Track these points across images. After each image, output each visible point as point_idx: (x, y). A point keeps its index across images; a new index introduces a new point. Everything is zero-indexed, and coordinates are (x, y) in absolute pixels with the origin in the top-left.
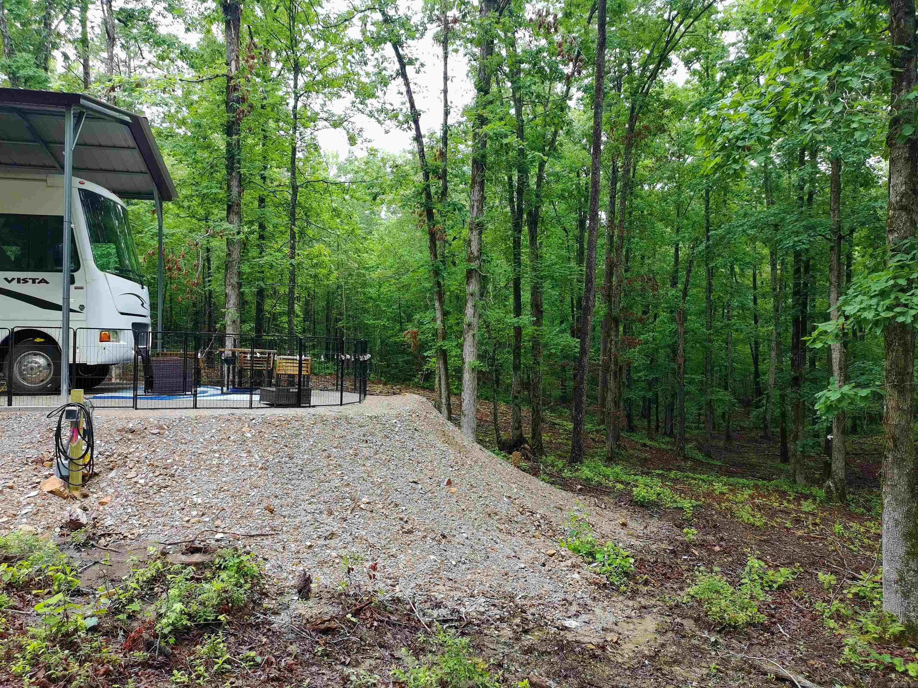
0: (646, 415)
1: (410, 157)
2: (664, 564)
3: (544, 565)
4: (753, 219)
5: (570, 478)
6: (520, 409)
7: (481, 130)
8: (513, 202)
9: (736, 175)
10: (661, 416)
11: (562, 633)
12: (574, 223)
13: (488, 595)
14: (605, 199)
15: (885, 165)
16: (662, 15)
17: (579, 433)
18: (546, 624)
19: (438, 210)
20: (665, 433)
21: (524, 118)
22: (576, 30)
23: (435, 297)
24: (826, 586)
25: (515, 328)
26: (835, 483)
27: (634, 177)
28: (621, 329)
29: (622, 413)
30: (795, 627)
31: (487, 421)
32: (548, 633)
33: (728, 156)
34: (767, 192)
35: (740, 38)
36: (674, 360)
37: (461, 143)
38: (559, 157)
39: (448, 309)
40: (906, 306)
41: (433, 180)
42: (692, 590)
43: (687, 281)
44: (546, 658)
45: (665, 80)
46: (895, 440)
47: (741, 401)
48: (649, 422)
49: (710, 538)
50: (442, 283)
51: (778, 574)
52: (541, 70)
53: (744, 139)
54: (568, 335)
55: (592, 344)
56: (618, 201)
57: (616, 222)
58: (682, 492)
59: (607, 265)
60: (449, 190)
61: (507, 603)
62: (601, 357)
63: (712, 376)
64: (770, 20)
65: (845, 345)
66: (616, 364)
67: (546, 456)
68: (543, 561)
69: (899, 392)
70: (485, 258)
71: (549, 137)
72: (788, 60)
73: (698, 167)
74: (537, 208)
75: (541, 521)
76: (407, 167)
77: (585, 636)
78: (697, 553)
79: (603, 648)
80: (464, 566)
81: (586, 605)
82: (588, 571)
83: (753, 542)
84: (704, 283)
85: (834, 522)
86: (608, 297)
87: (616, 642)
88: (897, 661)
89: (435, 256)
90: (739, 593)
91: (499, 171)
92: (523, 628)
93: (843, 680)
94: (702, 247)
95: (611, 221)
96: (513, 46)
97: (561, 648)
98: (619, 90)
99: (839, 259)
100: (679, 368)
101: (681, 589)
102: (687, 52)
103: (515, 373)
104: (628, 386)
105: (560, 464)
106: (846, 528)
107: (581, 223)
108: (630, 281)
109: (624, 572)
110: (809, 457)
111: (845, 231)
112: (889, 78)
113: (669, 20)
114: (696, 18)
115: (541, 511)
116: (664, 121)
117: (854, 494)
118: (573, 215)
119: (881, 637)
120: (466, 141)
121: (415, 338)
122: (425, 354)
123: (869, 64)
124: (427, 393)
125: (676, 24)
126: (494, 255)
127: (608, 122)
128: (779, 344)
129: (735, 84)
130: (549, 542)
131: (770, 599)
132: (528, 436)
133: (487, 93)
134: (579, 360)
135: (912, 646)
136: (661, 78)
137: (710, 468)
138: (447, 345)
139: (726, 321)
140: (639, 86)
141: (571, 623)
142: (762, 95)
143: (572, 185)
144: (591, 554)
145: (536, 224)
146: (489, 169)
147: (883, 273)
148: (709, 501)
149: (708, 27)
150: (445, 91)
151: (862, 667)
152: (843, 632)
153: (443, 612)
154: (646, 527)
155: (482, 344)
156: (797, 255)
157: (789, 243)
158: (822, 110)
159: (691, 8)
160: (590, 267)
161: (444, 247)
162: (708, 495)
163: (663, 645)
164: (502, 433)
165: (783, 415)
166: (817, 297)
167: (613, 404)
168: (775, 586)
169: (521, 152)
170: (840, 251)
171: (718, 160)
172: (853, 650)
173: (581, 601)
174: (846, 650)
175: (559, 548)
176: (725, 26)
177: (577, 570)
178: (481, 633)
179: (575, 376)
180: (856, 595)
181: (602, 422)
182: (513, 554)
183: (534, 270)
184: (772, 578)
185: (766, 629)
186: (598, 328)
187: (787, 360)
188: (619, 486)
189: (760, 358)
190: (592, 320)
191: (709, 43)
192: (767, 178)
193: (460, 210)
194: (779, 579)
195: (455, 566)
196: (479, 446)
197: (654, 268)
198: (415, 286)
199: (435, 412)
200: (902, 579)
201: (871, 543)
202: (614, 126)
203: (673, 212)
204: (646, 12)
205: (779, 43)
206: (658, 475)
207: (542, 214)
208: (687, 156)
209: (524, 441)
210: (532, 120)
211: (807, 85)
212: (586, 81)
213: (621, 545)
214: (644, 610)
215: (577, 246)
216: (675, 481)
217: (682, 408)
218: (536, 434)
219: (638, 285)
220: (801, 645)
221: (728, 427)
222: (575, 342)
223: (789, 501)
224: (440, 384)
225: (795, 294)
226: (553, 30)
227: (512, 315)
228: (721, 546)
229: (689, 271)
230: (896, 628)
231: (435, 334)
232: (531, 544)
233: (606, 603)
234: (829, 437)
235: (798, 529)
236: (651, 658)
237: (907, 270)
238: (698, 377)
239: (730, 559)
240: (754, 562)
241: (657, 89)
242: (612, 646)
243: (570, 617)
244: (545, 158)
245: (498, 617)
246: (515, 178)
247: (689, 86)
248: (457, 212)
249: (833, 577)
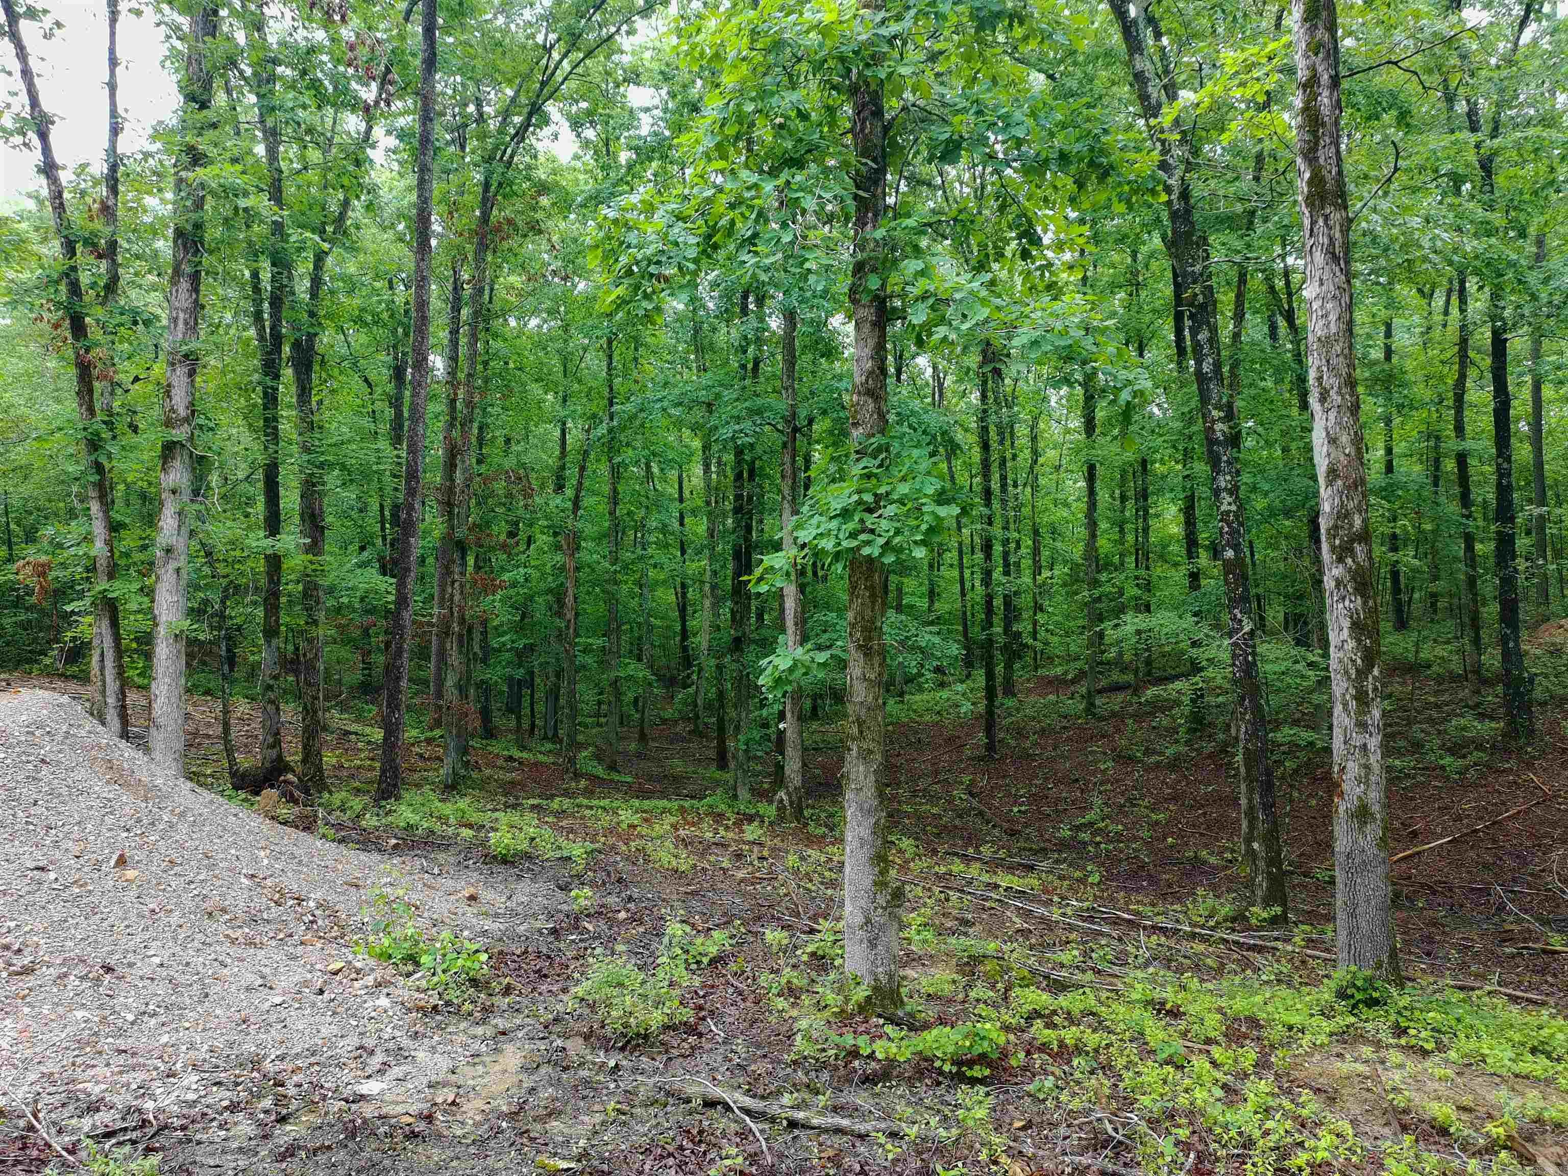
0: (513, 708)
1: (31, 205)
2: (539, 954)
3: (321, 992)
4: (677, 391)
5: (377, 829)
6: (278, 709)
7: (191, 175)
8: (263, 320)
9: (648, 317)
10: (540, 707)
11: (354, 1107)
12: (384, 371)
13: (206, 1067)
14: (441, 334)
15: (850, 328)
16: (533, 36)
17: (394, 746)
18: (324, 1098)
19: (98, 321)
20: (545, 738)
21: (283, 165)
22: (381, 26)
23: (93, 493)
24: (775, 949)
25: (267, 557)
26: (789, 794)
27: (490, 302)
28: (471, 561)
29: (473, 707)
30: (731, 1020)
31: (208, 736)
32: (326, 1113)
33: (637, 287)
34: (697, 351)
35: (656, 101)
36: (559, 614)
37: (149, 193)
38: (353, 249)
39: (119, 517)
40: (872, 531)
41: (83, 257)
42: (579, 990)
43: (580, 483)
44: (321, 1158)
45: (539, 146)
46: (860, 723)
47: (660, 678)
48: (519, 718)
49: (612, 900)
50: (107, 466)
51: (709, 942)
52: (315, 85)
53: (658, 263)
54: (374, 571)
55: (418, 588)
56: (463, 341)
57: (461, 376)
58: (571, 831)
59: (446, 449)
60: (122, 282)
61: (246, 1074)
62: (436, 611)
63: (619, 638)
64: (699, 83)
65: (802, 588)
66: (462, 621)
67: (330, 793)
68: (319, 984)
69: (865, 655)
70: (201, 422)
71: (334, 208)
72: (721, 151)
73: (595, 298)
74: (311, 337)
75: (317, 912)
76: (24, 226)
77: (397, 1103)
78: (591, 928)
79: (429, 1118)
80: (153, 1021)
81: (400, 1049)
82: (405, 989)
83: (674, 897)
84: (606, 489)
85: (787, 852)
86: (448, 506)
87: (453, 1103)
88: (862, 1041)
89: (91, 411)
90: (652, 980)
91: (232, 258)
92: (278, 1113)
93: (794, 1085)
94: (602, 430)
95: (452, 372)
96: (259, 30)
97: (352, 1135)
98: (463, 147)
99: (794, 461)
100: (567, 627)
101: (565, 990)
102: (574, 108)
103: (269, 642)
104: (484, 661)
105: (357, 804)
106: (802, 859)
107: (398, 374)
108: (486, 480)
109: (470, 980)
110: (756, 757)
111: (801, 422)
112: (851, 204)
113: (545, 47)
114: (589, 54)
115: (318, 895)
116: (540, 215)
117: (813, 807)
118: (382, 357)
119: (842, 1011)
120: (160, 190)
121: (43, 574)
122: (68, 608)
123: (827, 177)
124: (73, 686)
125: (556, 56)
126: (223, 419)
127: (443, 200)
128: (714, 587)
129: (649, 174)
130: (332, 949)
131: (697, 981)
132: (294, 757)
133: (204, 105)
134: (394, 615)
135: (880, 1016)
136: (534, 142)
137: (616, 786)
138: (117, 589)
139: (639, 551)
140: (496, 148)
141: (371, 1087)
142: (686, 198)
143: (380, 302)
144: (413, 959)
145: (309, 367)
146: (211, 252)
147: (845, 485)
148: (612, 840)
149: (608, 73)
150: (112, 87)
151: (817, 1060)
152: (794, 1013)
153: (104, 1118)
154: (509, 898)
155: (198, 588)
156: (739, 452)
157: (726, 432)
158: (767, 236)
159: (580, 35)
160: (413, 450)
161: (112, 393)
162: (610, 831)
163: (532, 1090)
164: (239, 757)
165: (721, 694)
166: (766, 516)
167: (456, 692)
168: (705, 960)
169: (278, 228)
170: (794, 449)
171: (620, 291)
172: (808, 1038)
173: (391, 1046)
174: (799, 1037)
175: (350, 958)
176: (634, 77)
177: (385, 991)
178: (190, 1141)
179: (388, 645)
180: (813, 954)
181: (437, 724)
182: (260, 981)
183: (306, 450)
184: (701, 949)
185: (691, 1029)
186: (430, 560)
187: (725, 611)
188: (466, 833)
189: (690, 610)
190: (418, 546)
191: (610, 101)
192: (697, 330)
193: (147, 323)
194: (711, 949)
195: (132, 1023)
196: (189, 784)
197: (525, 459)
198: (43, 469)
199: (90, 724)
200: (868, 921)
201: (834, 876)
202: (453, 208)
203: (558, 368)
204: (507, 25)
205: (709, 121)
206: (533, 807)
207: (319, 348)
208: (577, 279)
209: (288, 768)
210: (299, 172)
211: (747, 195)
212: (401, 122)
213: (466, 933)
214: (502, 1038)
215: (390, 413)
216: (560, 814)
217: (573, 692)
218: (311, 754)
219: (500, 487)
220: (739, 1044)
221: (642, 720)
222: (385, 585)
223: (727, 828)
224: (102, 669)
225: (737, 510)
226: (337, 18)
227: (262, 534)
228: (628, 910)
229: (583, 469)
230: (861, 994)
231: (91, 569)
232: (294, 958)
233: (436, 1038)
234: (781, 726)
235: (738, 868)
236: (512, 1116)
237: (874, 481)
238: (597, 642)
239: (641, 929)
240: (675, 929)
241: (527, 159)
242: (445, 1111)
243: (369, 1077)
244: (326, 246)
245: (226, 1103)
246: (266, 276)
247: (578, 164)
248: (141, 327)
249: (785, 934)
